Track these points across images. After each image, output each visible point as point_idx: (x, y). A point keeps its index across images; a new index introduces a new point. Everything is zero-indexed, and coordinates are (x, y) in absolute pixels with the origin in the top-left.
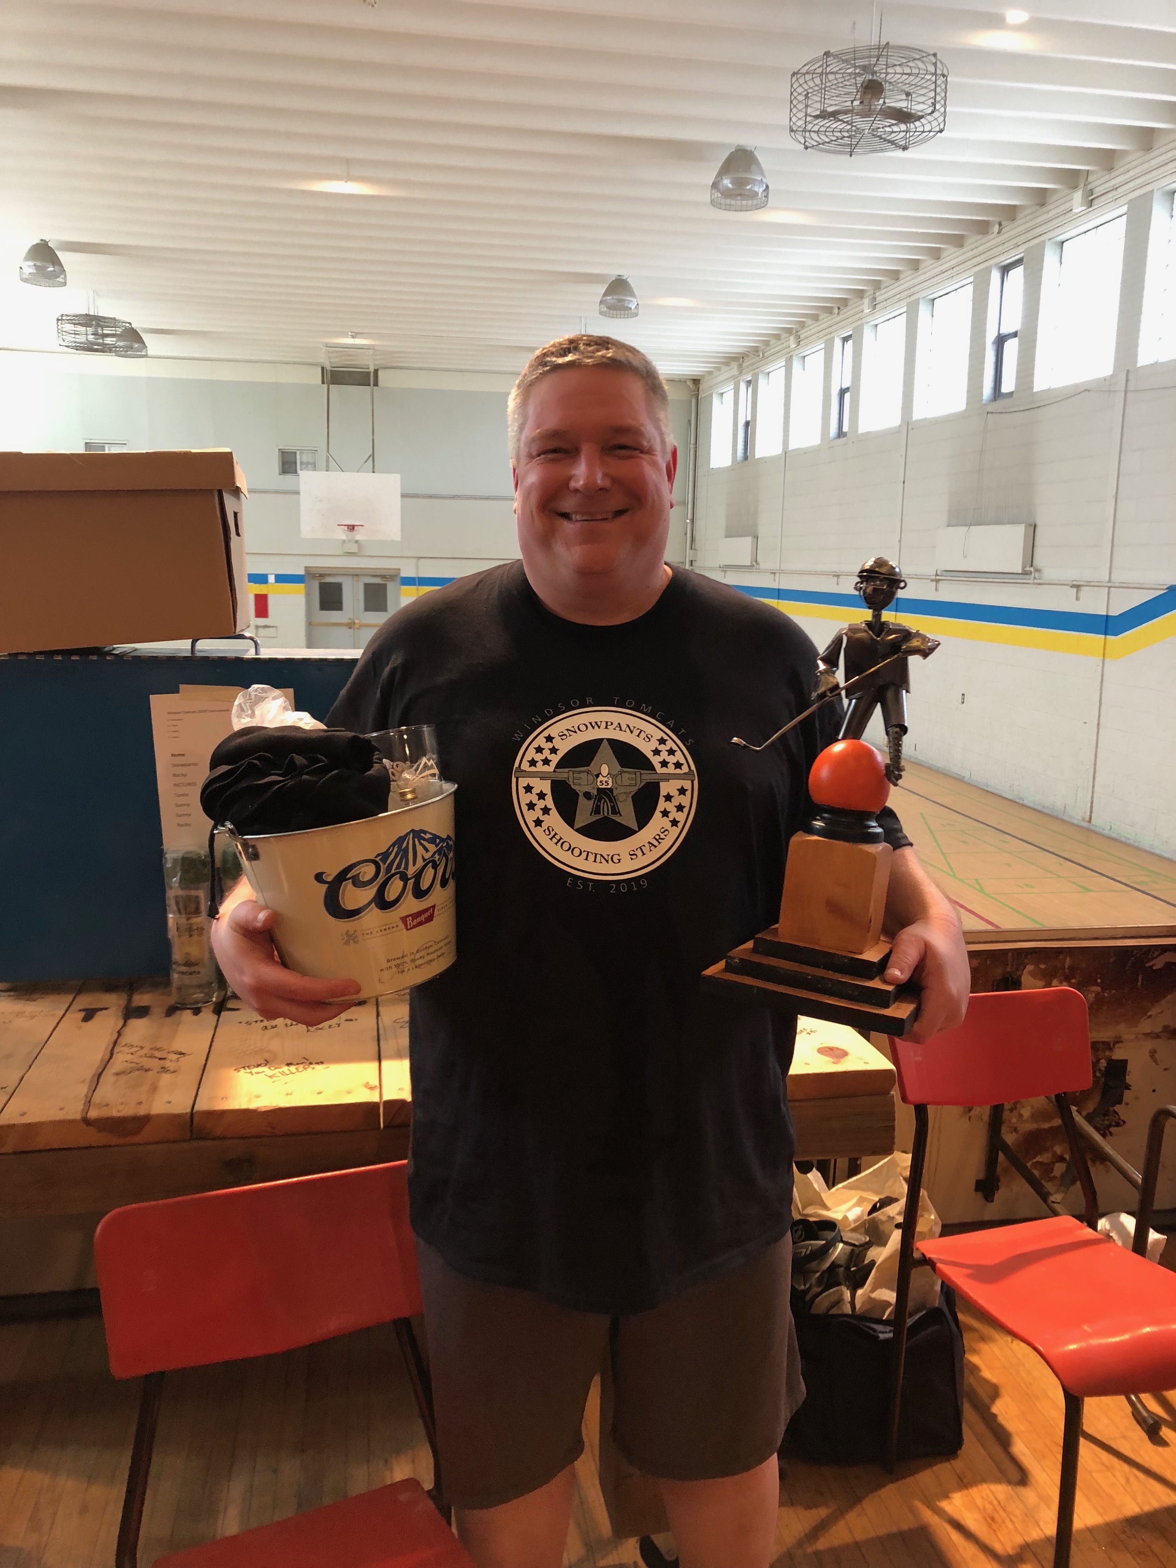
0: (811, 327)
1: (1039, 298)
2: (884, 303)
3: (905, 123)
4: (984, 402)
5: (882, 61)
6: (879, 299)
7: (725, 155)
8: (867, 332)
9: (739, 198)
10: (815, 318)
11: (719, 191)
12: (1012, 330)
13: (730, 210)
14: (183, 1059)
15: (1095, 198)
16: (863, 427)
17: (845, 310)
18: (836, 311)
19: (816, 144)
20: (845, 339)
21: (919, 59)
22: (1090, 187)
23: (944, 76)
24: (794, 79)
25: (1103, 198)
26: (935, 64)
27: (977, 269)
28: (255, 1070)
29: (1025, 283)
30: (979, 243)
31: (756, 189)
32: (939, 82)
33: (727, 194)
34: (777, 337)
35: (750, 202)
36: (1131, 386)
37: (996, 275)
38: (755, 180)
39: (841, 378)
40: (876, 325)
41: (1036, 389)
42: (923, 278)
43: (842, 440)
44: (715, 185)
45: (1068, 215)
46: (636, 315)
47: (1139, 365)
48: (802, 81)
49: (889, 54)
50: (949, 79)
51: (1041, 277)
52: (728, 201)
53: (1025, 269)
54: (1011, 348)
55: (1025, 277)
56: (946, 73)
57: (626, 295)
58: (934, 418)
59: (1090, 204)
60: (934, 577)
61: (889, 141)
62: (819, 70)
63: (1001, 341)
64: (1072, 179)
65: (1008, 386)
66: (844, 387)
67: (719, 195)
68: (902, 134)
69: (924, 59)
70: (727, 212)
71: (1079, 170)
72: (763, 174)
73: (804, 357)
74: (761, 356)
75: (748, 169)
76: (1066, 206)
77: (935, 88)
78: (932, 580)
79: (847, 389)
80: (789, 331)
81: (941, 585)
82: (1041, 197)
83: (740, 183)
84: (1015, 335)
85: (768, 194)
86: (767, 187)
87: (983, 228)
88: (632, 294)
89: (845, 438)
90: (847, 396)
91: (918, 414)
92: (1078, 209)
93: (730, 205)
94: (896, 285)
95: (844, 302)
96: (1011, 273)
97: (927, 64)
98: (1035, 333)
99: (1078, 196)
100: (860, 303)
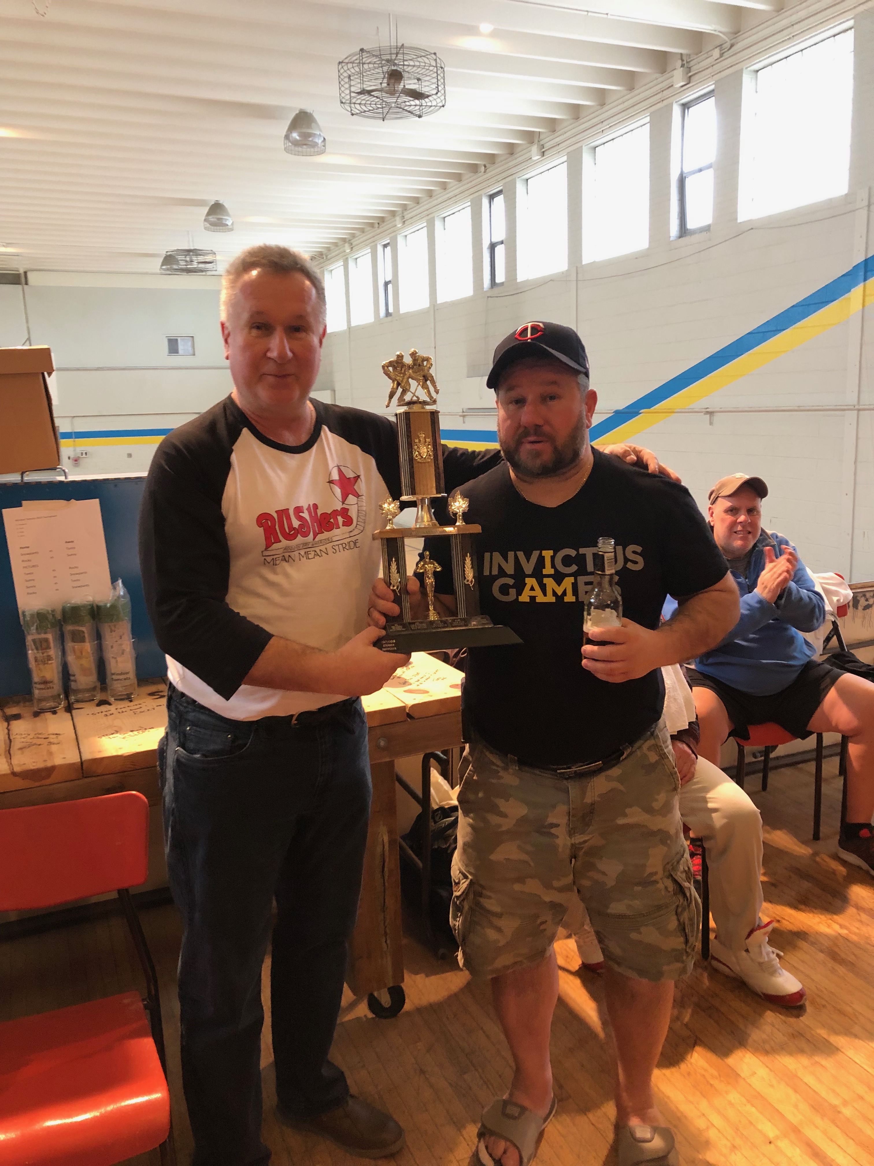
0: (359, 237)
1: (515, 217)
2: (410, 220)
3: (418, 99)
4: (485, 290)
5: (400, 56)
6: (406, 217)
7: (292, 115)
8: (400, 240)
9: (305, 147)
10: (362, 231)
11: (290, 141)
12: (500, 240)
13: (298, 155)
14: (59, 737)
15: (547, 150)
16: (404, 309)
17: (383, 225)
18: (377, 225)
19: (358, 112)
20: (385, 246)
21: (424, 56)
22: (542, 143)
23: (442, 68)
24: (340, 66)
25: (550, 151)
26: (436, 60)
27: (471, 197)
28: (111, 736)
29: (506, 206)
30: (471, 179)
31: (316, 140)
32: (439, 72)
33: (296, 143)
34: (336, 244)
35: (312, 150)
36: (580, 277)
37: (485, 201)
38: (315, 134)
39: (385, 274)
40: (406, 236)
41: (518, 281)
42: (435, 202)
43: (389, 318)
44: (287, 137)
45: (529, 161)
46: (232, 230)
47: (584, 263)
48: (345, 68)
49: (405, 52)
50: (445, 69)
51: (515, 202)
52: (297, 149)
53: (504, 197)
54: (500, 251)
55: (505, 202)
56: (443, 67)
57: (224, 215)
58: (451, 302)
59: (543, 154)
60: (461, 414)
61: (409, 112)
62: (357, 61)
63: (493, 247)
64: (530, 137)
65: (500, 278)
66: (387, 280)
67: (290, 144)
68: (418, 107)
69: (428, 56)
70: (296, 156)
71: (533, 132)
72: (320, 130)
73: (356, 259)
74: (325, 258)
75: (309, 126)
76: (527, 156)
77: (437, 76)
78: (460, 416)
79: (390, 282)
80: (344, 240)
81: (467, 419)
82: (511, 148)
83: (306, 136)
84: (502, 242)
85: (325, 144)
86: (324, 139)
87: (474, 168)
88: (228, 215)
89: (390, 317)
90: (390, 286)
91: (440, 300)
92: (536, 158)
93: (298, 152)
94: (418, 207)
95: (382, 220)
96: (495, 199)
97: (431, 60)
98: (515, 241)
99: (534, 149)
100: (393, 219)
